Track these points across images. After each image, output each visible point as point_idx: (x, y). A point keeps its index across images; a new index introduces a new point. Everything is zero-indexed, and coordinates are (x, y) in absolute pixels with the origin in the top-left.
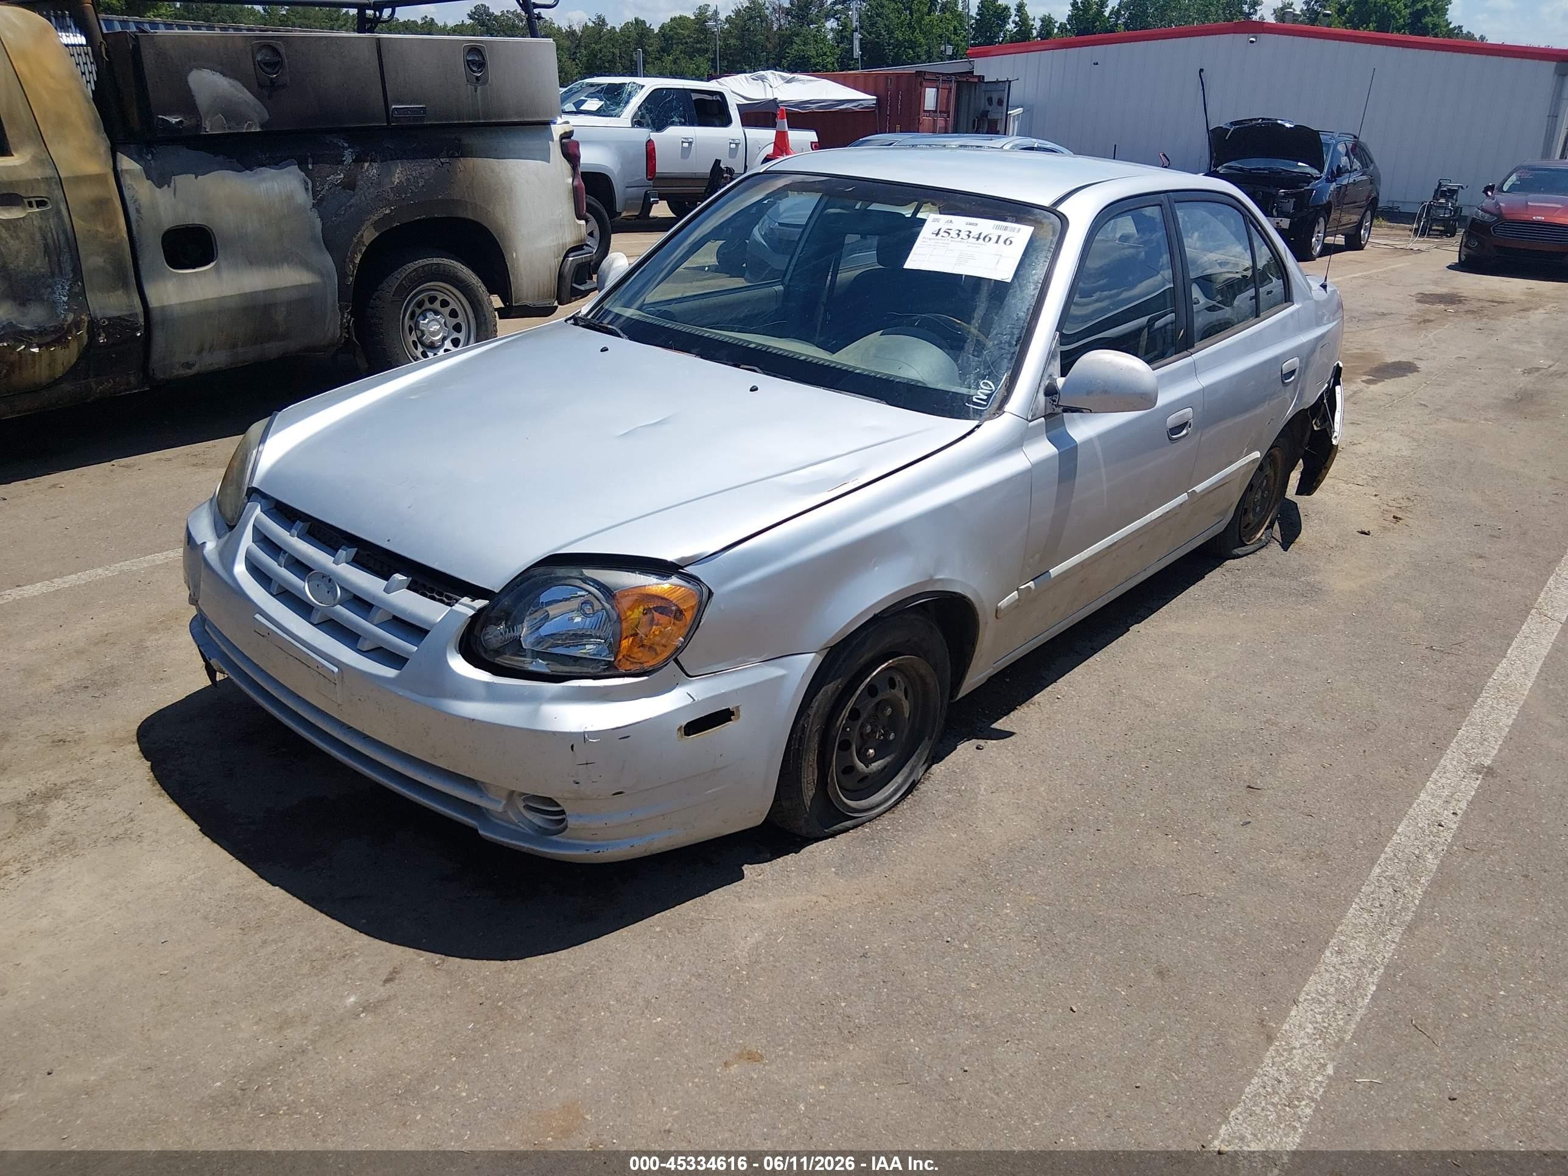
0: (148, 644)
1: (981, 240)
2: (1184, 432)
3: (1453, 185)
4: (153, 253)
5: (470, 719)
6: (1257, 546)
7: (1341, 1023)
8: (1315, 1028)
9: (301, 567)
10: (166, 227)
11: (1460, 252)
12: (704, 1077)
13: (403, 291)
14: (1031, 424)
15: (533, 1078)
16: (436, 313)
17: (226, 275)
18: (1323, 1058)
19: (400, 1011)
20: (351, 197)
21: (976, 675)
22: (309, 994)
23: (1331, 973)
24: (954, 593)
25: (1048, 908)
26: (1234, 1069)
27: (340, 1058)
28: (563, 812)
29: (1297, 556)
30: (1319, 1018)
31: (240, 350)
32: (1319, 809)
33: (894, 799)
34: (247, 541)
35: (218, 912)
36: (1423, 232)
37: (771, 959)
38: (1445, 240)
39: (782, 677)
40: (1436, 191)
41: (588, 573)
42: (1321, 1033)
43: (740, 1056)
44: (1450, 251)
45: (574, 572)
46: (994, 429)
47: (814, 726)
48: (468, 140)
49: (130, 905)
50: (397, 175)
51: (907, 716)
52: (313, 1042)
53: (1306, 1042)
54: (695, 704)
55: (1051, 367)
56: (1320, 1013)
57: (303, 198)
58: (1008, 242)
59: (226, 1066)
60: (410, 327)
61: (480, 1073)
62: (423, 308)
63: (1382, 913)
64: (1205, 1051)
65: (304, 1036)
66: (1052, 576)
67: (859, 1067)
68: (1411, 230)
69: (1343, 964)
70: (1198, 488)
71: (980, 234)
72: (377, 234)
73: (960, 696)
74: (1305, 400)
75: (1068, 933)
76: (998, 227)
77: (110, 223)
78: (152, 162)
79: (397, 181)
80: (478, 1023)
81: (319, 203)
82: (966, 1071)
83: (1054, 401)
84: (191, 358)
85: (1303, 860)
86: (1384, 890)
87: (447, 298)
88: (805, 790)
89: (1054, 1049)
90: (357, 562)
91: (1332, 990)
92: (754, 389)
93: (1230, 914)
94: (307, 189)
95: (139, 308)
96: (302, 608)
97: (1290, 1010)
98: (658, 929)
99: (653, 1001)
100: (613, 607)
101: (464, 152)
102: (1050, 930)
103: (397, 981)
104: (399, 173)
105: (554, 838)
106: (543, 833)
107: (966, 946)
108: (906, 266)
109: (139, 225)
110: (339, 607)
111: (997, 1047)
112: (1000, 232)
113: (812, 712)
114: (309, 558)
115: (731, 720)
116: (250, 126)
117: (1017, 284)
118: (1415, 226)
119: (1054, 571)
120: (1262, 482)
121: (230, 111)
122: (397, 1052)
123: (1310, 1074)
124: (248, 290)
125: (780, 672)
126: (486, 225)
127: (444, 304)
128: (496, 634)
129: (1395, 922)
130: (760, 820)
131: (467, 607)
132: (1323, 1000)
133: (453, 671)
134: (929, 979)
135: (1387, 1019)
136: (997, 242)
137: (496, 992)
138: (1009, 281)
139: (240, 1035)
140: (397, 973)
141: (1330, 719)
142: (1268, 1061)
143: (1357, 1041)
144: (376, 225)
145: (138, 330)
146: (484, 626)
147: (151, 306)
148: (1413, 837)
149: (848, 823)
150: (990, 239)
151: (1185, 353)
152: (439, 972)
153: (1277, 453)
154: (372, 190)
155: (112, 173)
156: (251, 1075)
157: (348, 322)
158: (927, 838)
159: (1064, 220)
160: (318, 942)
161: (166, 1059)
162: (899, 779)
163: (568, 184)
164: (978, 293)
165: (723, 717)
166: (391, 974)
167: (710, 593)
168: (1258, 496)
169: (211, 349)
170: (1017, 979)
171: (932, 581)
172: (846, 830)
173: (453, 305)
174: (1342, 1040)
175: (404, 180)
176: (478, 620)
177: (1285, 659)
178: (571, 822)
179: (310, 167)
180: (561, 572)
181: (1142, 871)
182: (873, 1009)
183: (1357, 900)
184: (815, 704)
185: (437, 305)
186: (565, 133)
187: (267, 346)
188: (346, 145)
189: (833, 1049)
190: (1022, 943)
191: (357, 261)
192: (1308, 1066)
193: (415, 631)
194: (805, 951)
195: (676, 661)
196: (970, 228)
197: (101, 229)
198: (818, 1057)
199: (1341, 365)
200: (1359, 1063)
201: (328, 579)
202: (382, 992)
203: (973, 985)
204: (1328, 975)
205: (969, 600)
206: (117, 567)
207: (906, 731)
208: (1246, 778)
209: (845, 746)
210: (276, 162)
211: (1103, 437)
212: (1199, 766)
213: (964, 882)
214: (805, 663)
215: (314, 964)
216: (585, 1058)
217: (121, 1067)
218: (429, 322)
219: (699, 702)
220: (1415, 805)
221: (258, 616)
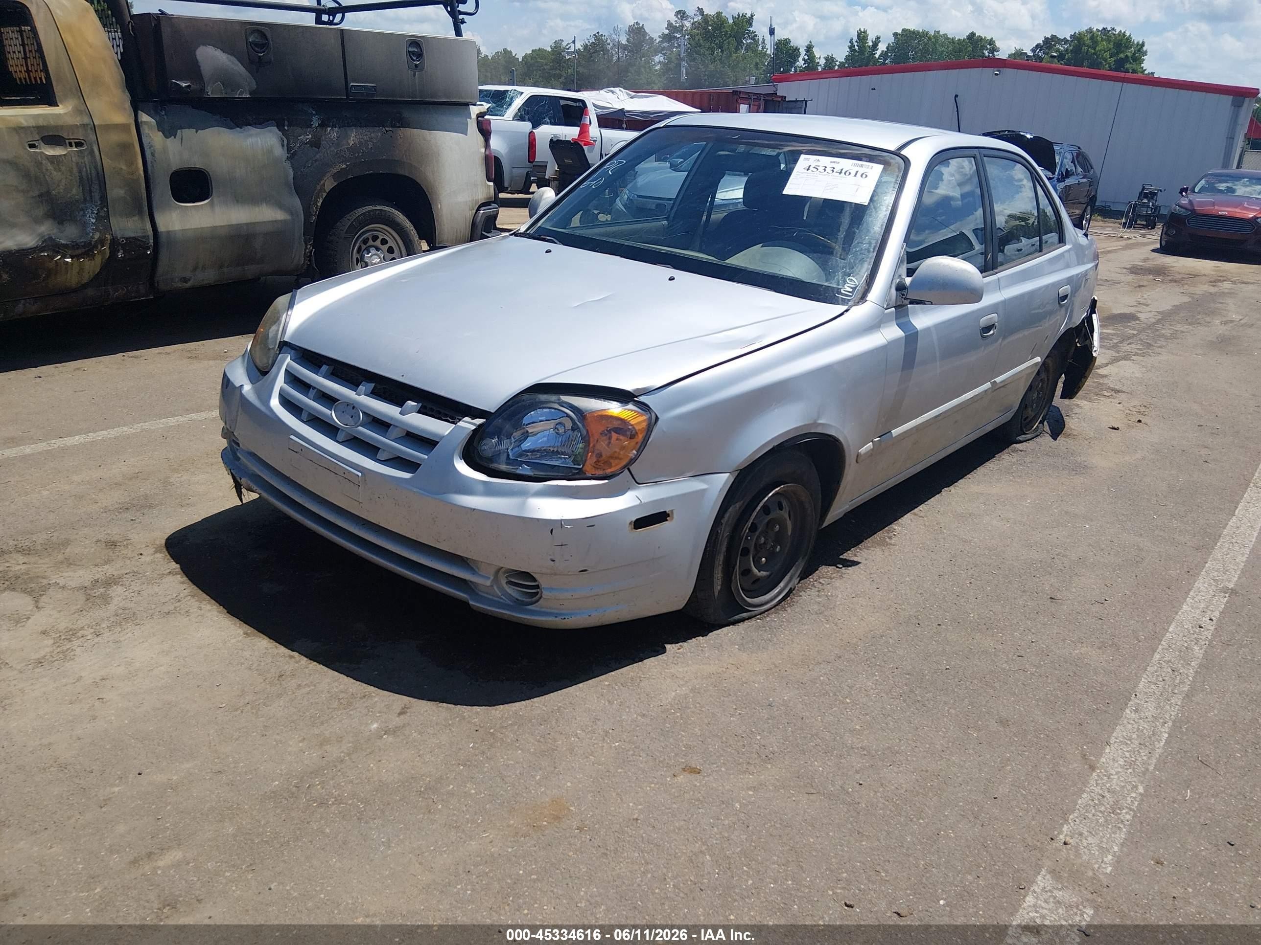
0: (172, 480)
1: (843, 174)
2: (992, 332)
3: (1154, 188)
4: (163, 189)
5: (471, 509)
6: (1033, 435)
7: (1145, 758)
8: (1125, 761)
9: (328, 399)
10: (174, 169)
11: (1161, 240)
12: (657, 783)
13: (353, 229)
14: (886, 311)
15: (525, 781)
16: (378, 249)
17: (218, 209)
18: (1135, 782)
19: (414, 734)
20: (317, 153)
21: (839, 508)
22: (340, 721)
23: (1133, 725)
24: (830, 436)
25: (908, 676)
26: (1067, 787)
27: (372, 765)
28: (538, 587)
29: (1065, 443)
30: (1127, 755)
31: (225, 270)
32: (1107, 614)
33: (778, 599)
34: (280, 382)
35: (259, 665)
36: (1130, 225)
37: (698, 705)
38: (1148, 231)
39: (704, 490)
40: (1141, 193)
41: (565, 398)
42: (1131, 764)
43: (684, 770)
44: (1154, 237)
45: (553, 398)
46: (860, 313)
47: (725, 533)
48: (407, 114)
49: (186, 659)
50: (352, 139)
51: (789, 534)
52: (349, 754)
53: (1120, 770)
54: (641, 505)
55: (900, 269)
56: (1128, 751)
57: (279, 152)
58: (864, 176)
59: (281, 770)
60: (357, 258)
61: (484, 777)
62: (368, 245)
63: (1165, 685)
64: (1043, 775)
65: (341, 750)
66: (894, 436)
67: (778, 780)
68: (1120, 224)
69: (1141, 718)
70: (998, 380)
71: (842, 170)
72: (335, 184)
73: (826, 524)
74: (1073, 320)
75: (927, 693)
76: (855, 165)
77: (131, 163)
78: (165, 117)
79: (353, 142)
80: (477, 743)
81: (292, 156)
82: (861, 784)
83: (903, 295)
84: (188, 274)
85: (1100, 648)
86: (1165, 670)
87: (385, 237)
88: (715, 585)
89: (927, 771)
90: (375, 394)
91: (1134, 736)
92: (672, 279)
93: (1050, 684)
94: (283, 146)
95: (150, 232)
96: (330, 430)
97: (1103, 749)
98: (607, 683)
99: (610, 731)
100: (583, 425)
101: (404, 124)
102: (911, 691)
103: (408, 714)
104: (353, 137)
105: (530, 607)
106: (519, 605)
107: (848, 701)
108: (785, 192)
109: (153, 166)
110: (360, 428)
111: (883, 769)
112: (857, 169)
113: (724, 521)
114: (336, 392)
115: (667, 520)
116: (241, 93)
117: (872, 207)
118: (1123, 220)
119: (895, 432)
120: (1039, 383)
121: (227, 80)
122: (416, 762)
123: (1126, 792)
124: (234, 222)
125: (703, 486)
126: (418, 181)
127: (384, 242)
128: (490, 445)
129: (1176, 691)
130: (681, 607)
131: (468, 425)
132: (1129, 742)
133: (458, 472)
134: (822, 722)
135: (1179, 756)
136: (855, 176)
137: (487, 723)
138: (866, 204)
139: (290, 749)
140: (407, 708)
141: (1107, 554)
142: (1092, 782)
143: (1158, 770)
144: (335, 176)
145: (148, 249)
146: (482, 439)
147: (159, 230)
148: (1181, 634)
149: (745, 615)
150: (850, 173)
151: (991, 272)
152: (441, 709)
153: (1049, 362)
154: (332, 149)
155: (134, 123)
156: (303, 777)
157: (311, 252)
158: (806, 627)
159: (907, 161)
160: (342, 686)
161: (232, 766)
162: (782, 584)
163: (481, 153)
164: (842, 212)
165: (661, 517)
166: (403, 709)
167: (657, 418)
168: (1035, 395)
169: (204, 268)
170: (891, 723)
171: (815, 424)
172: (743, 620)
173: (391, 243)
174: (1147, 769)
175: (357, 142)
176: (477, 435)
177: (1066, 513)
178: (545, 594)
179: (286, 128)
180: (543, 397)
181: (977, 653)
182: (782, 741)
183: (1145, 676)
184: (727, 515)
185: (378, 243)
186: (481, 113)
187: (246, 268)
188: (314, 112)
189: (755, 767)
190: (892, 700)
191: (319, 204)
192: (1123, 787)
193: (427, 443)
194: (723, 701)
195: (629, 469)
196: (834, 165)
197: (124, 167)
198: (745, 772)
199: (1096, 298)
200: (1162, 785)
201: (352, 407)
202: (397, 721)
203: (858, 727)
204: (1130, 726)
205: (841, 443)
206: (138, 427)
207: (788, 545)
208: (1048, 592)
209: (745, 552)
210: (260, 123)
211: (938, 326)
212: (1011, 584)
213: (840, 657)
214: (721, 481)
215: (342, 701)
216: (564, 769)
217: (196, 771)
218: (372, 256)
219: (645, 503)
220: (1180, 613)
221: (292, 437)
